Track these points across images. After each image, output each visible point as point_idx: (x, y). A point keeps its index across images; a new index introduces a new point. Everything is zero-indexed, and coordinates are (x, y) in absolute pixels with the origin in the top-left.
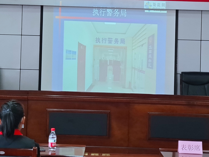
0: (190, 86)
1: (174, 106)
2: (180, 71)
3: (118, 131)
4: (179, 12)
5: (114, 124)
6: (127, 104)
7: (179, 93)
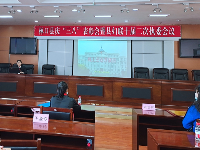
0: (139, 74)
1: (134, 83)
2: (133, 67)
3: (108, 94)
4: (133, 41)
5: (106, 91)
6: (112, 82)
7: (133, 77)
